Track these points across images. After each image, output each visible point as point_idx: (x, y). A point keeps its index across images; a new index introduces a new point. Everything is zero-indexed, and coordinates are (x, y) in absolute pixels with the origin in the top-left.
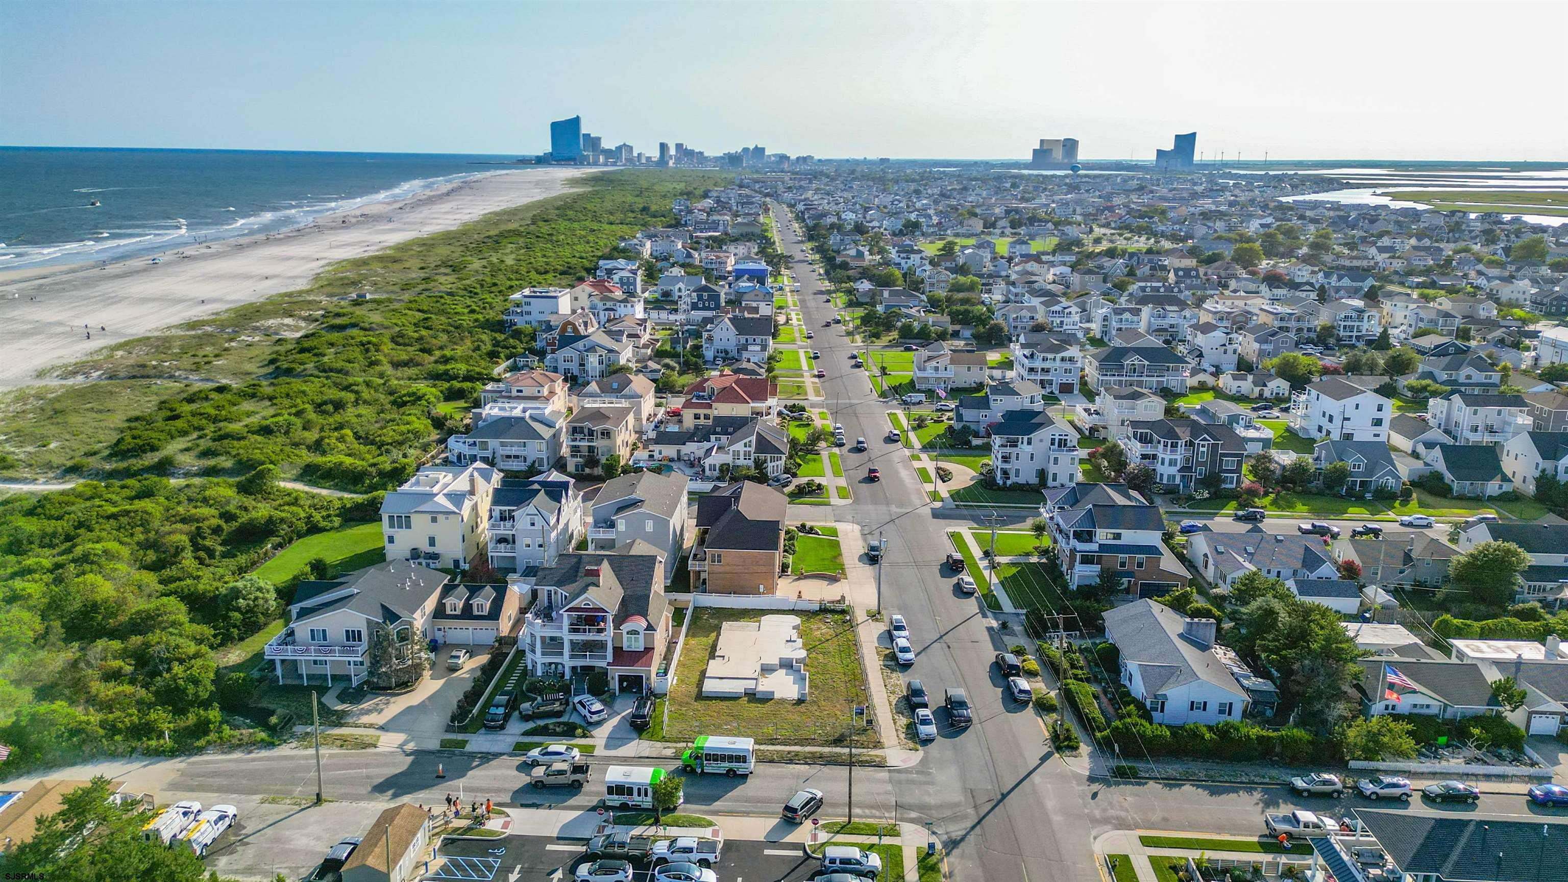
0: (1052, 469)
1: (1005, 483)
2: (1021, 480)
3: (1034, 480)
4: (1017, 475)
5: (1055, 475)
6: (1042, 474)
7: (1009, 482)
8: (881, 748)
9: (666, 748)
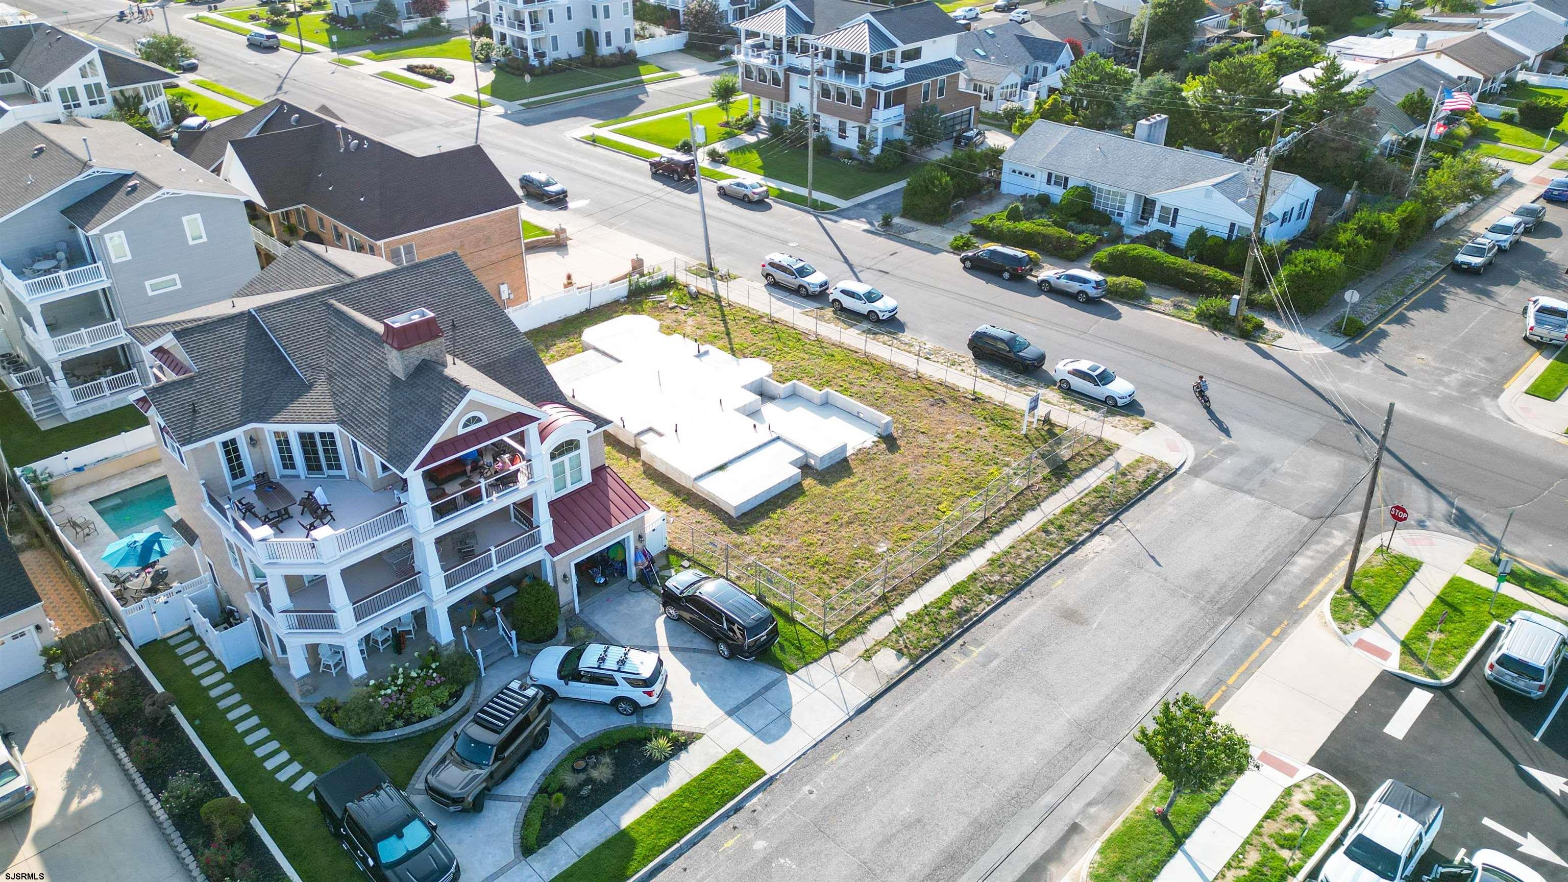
0: (603, 26)
1: (541, 63)
2: (562, 54)
3: (577, 51)
4: (555, 48)
5: (608, 35)
6: (589, 39)
7: (547, 61)
8: (1118, 447)
9: (868, 655)
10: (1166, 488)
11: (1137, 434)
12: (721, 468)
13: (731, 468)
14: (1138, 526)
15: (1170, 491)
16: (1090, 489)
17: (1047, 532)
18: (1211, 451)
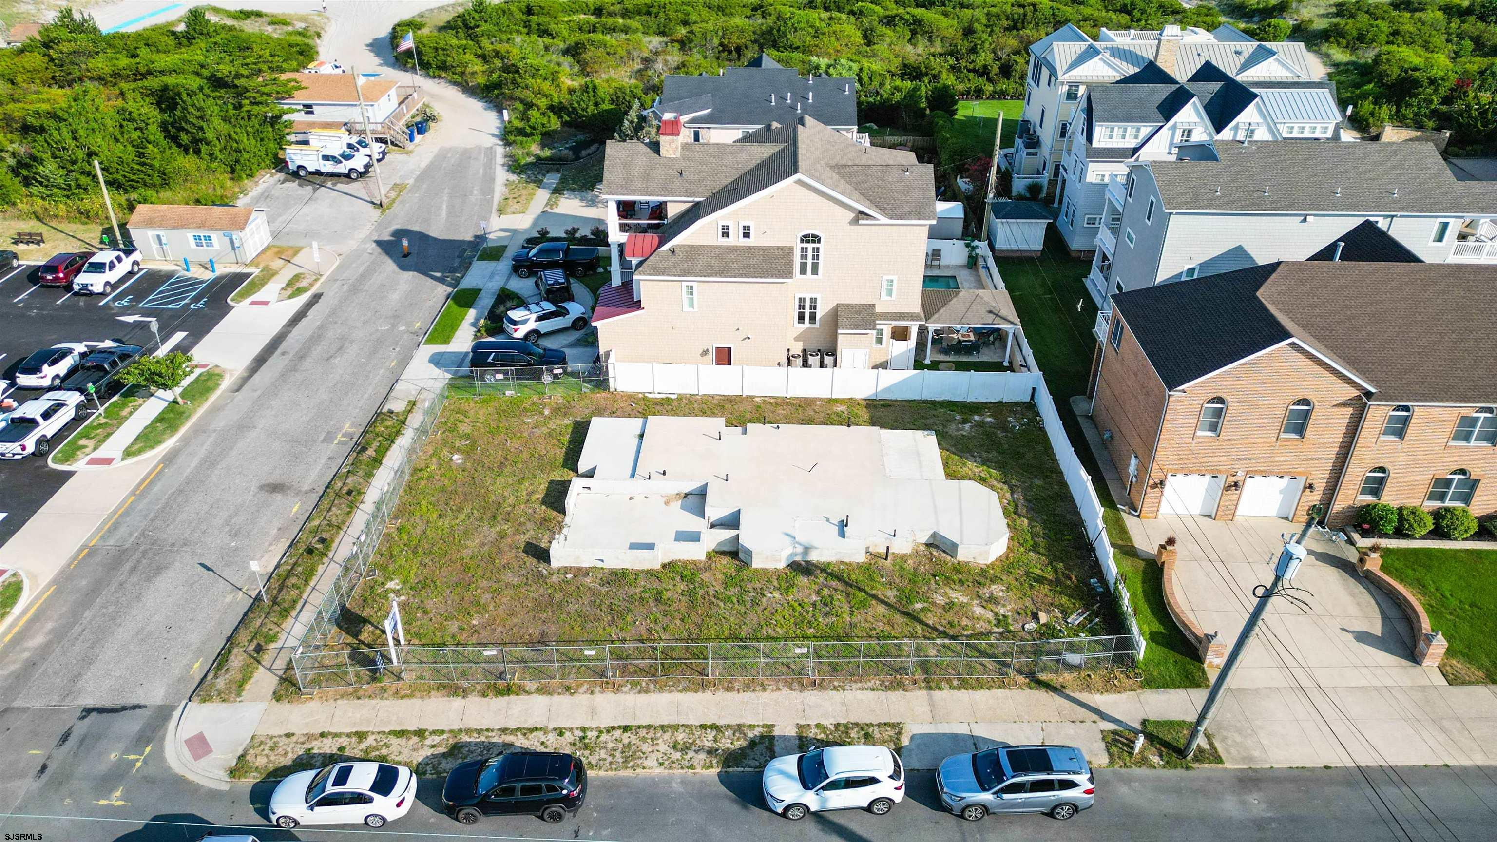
8: (277, 697)
9: (413, 404)
10: (202, 665)
11: (253, 738)
12: (641, 436)
13: (637, 440)
14: (229, 598)
15: (197, 665)
16: (294, 613)
17: (322, 541)
18: (139, 764)
